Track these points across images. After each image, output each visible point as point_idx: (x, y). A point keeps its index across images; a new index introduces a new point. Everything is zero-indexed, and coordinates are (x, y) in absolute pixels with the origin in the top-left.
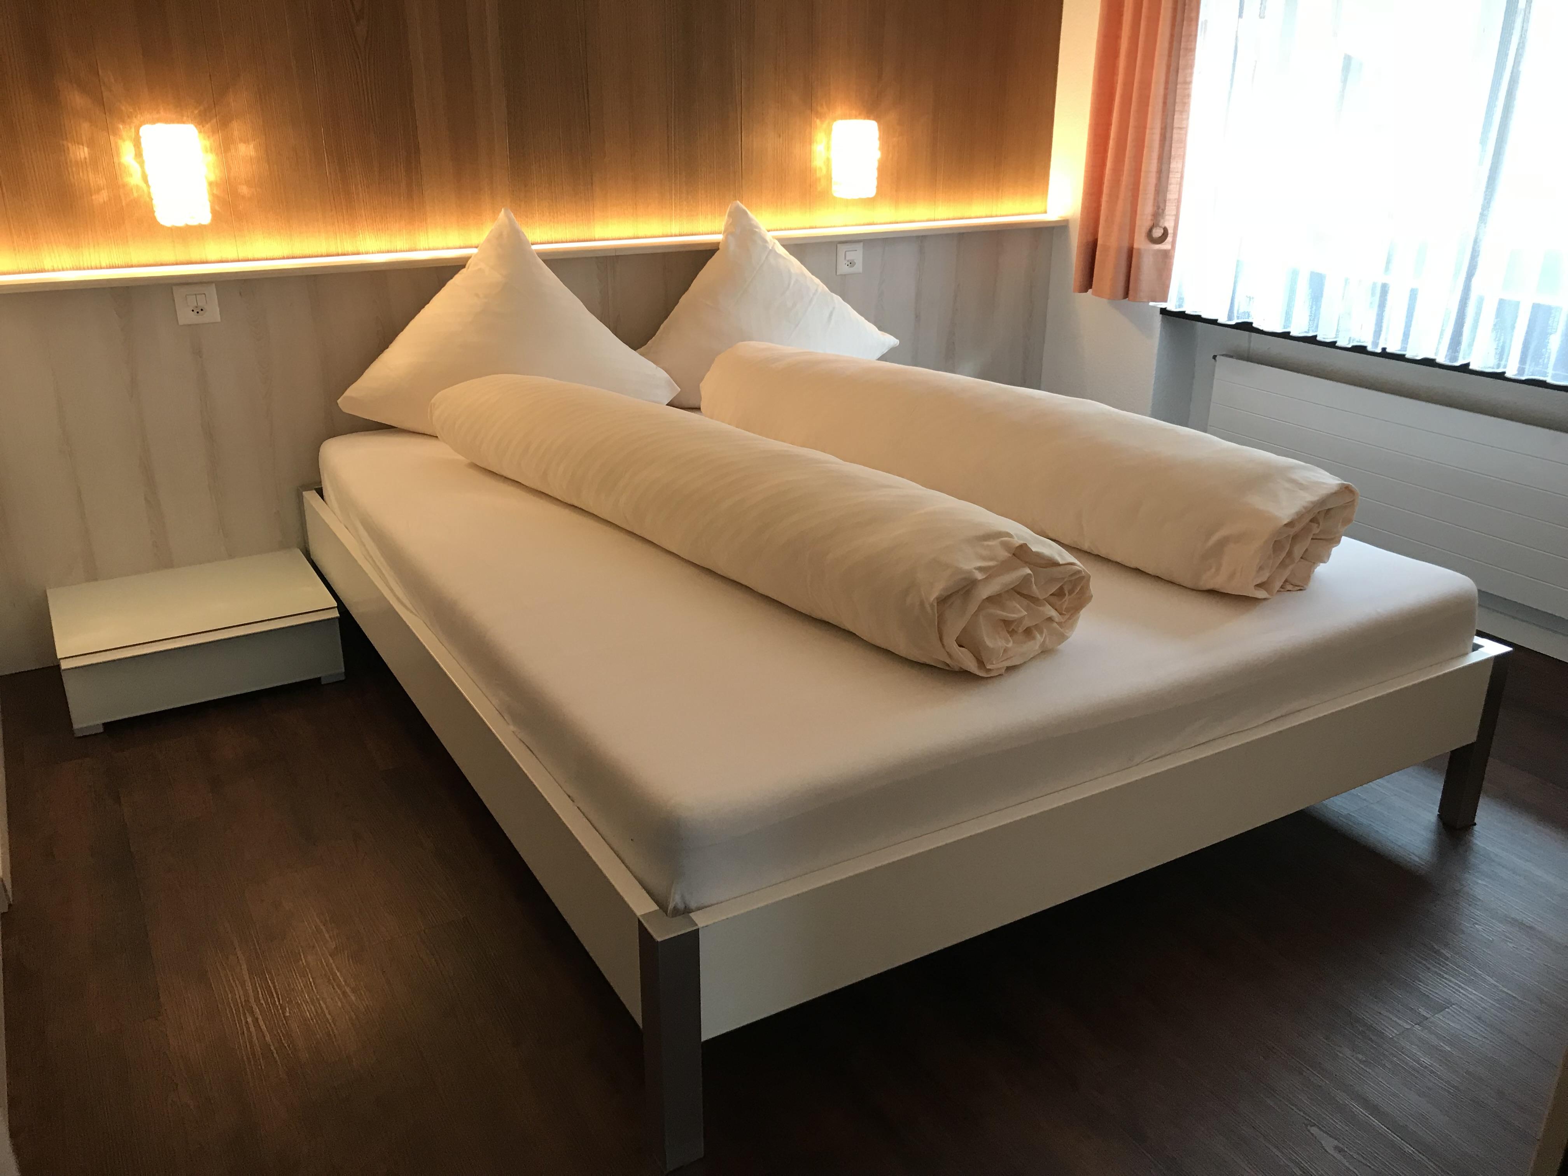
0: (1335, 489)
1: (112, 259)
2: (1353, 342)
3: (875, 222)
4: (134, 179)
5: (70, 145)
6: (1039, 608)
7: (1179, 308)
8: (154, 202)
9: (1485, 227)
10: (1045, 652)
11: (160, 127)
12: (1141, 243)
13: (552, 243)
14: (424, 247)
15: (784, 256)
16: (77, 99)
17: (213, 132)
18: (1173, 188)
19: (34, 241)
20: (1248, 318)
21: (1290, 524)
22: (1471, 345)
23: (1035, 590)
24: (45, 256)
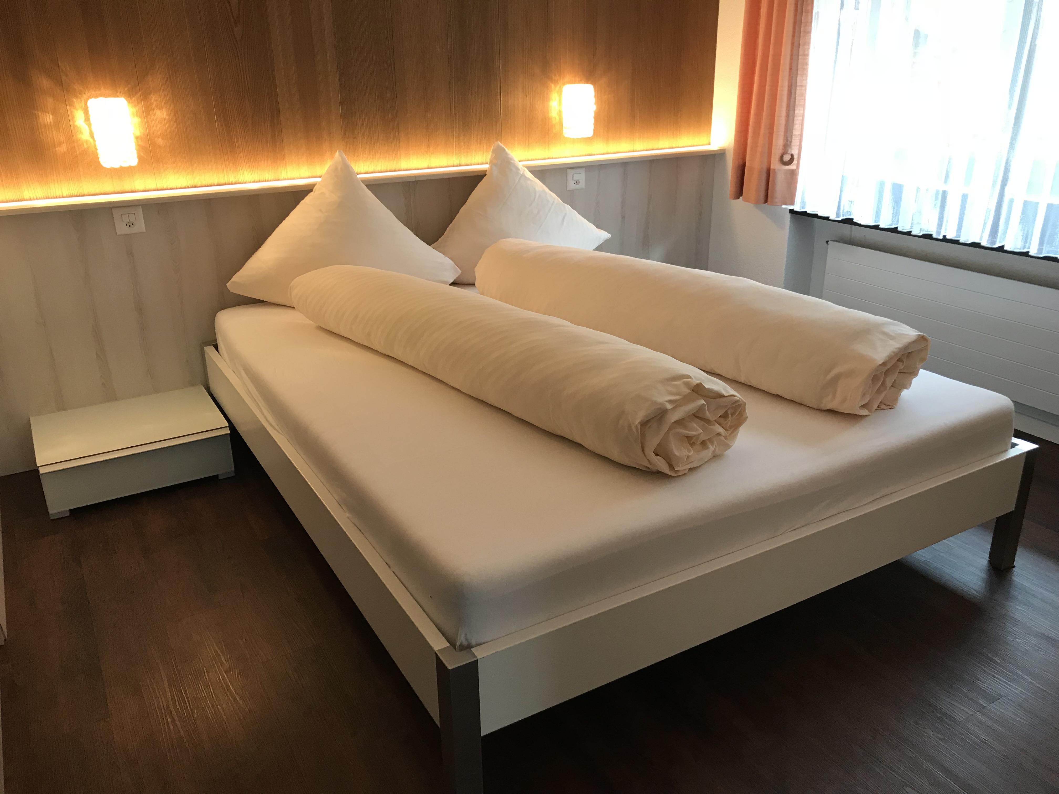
0: (913, 338)
1: (70, 191)
2: (922, 232)
3: (593, 153)
4: (85, 136)
5: (40, 114)
6: (710, 426)
7: (803, 209)
8: (98, 151)
9: (1014, 152)
10: (715, 457)
11: (101, 100)
12: (775, 165)
13: (372, 173)
14: (284, 177)
15: (531, 179)
16: (45, 82)
17: (138, 103)
18: (797, 126)
19: (17, 180)
20: (850, 216)
21: (884, 364)
22: (1005, 233)
23: (708, 415)
24: (24, 190)
